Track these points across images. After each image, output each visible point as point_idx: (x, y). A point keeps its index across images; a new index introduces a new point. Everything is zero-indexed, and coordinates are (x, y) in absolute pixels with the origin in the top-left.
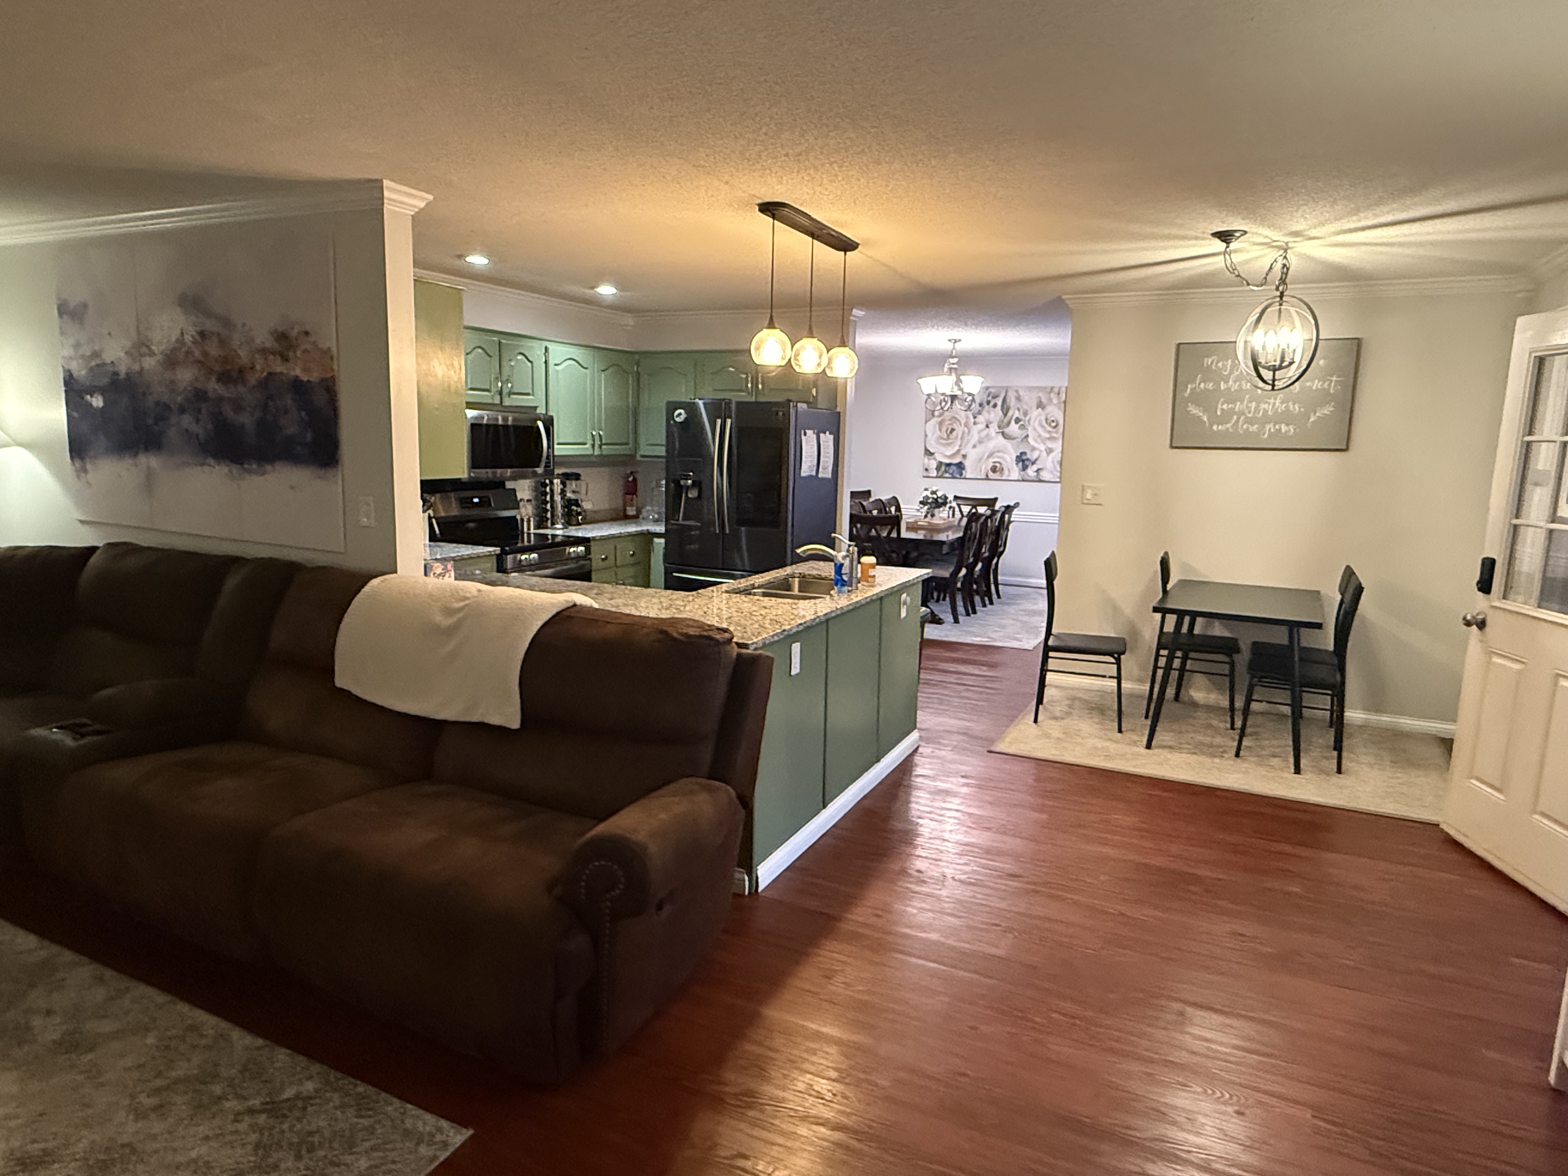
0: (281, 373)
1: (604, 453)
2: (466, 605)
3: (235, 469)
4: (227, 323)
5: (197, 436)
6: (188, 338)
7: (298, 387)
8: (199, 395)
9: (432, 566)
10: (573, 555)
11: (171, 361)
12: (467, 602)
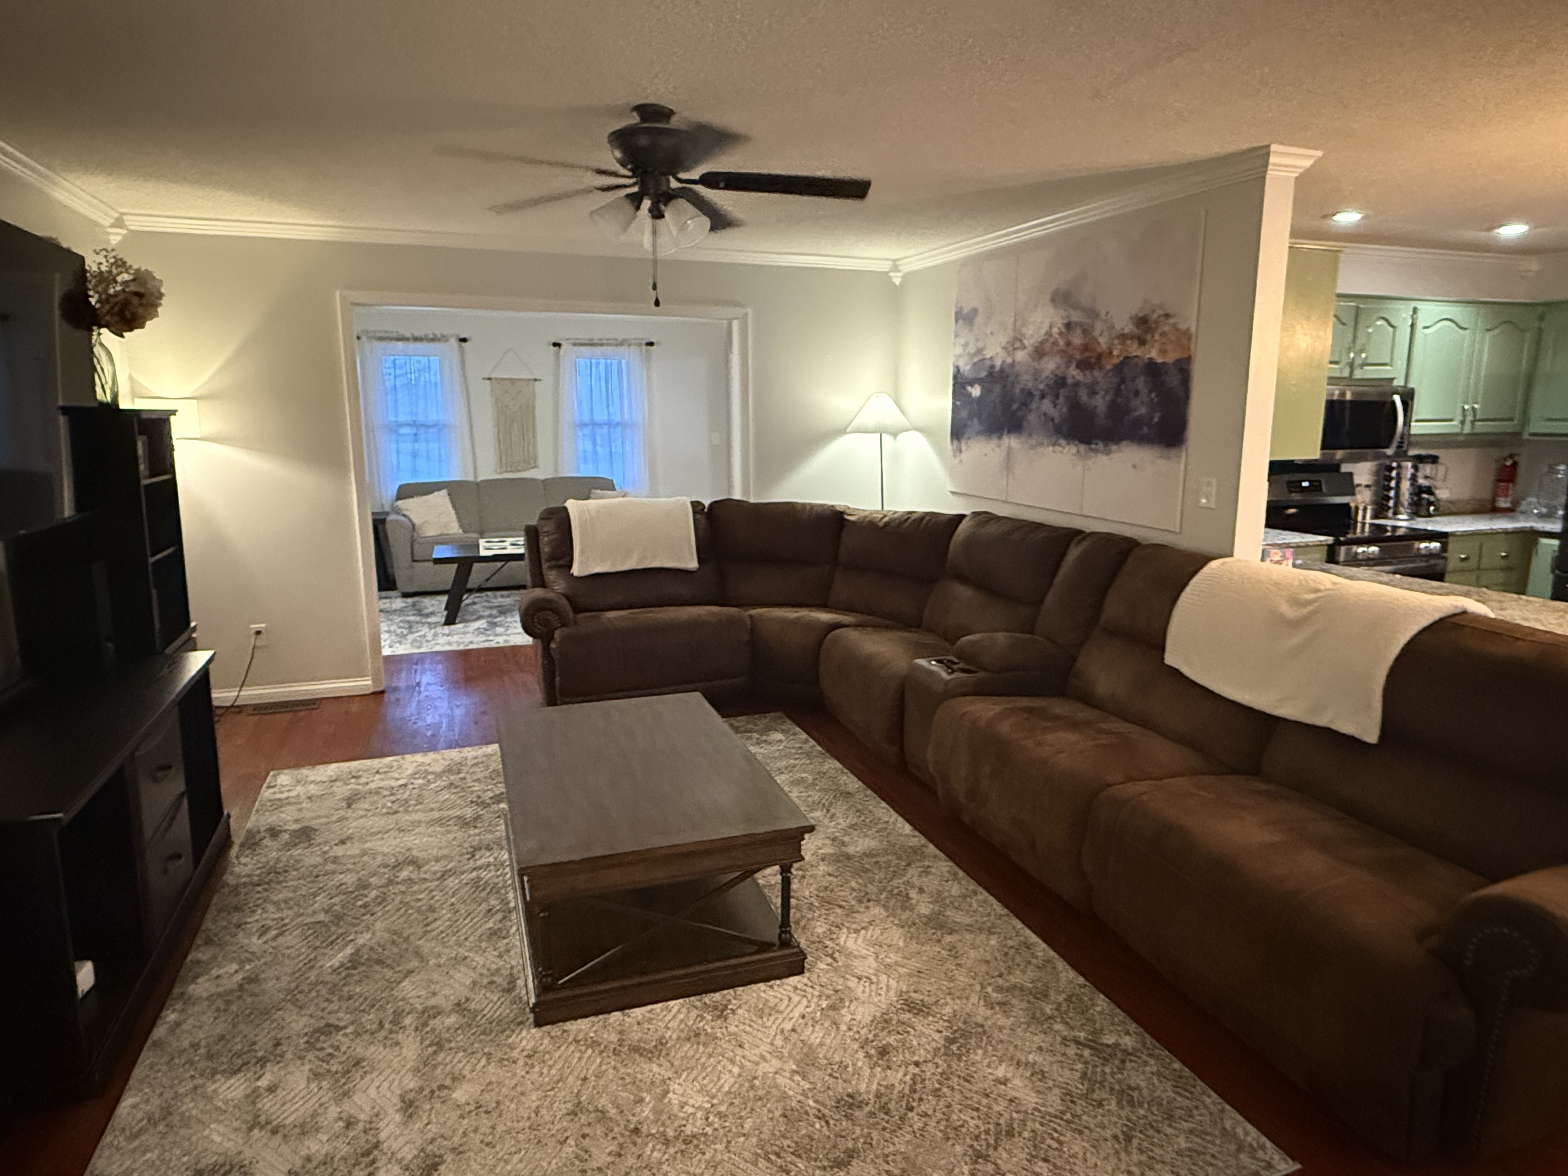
0: (1137, 357)
1: (1477, 430)
2: (1318, 598)
3: (1083, 448)
4: (1093, 314)
5: (1053, 420)
6: (1055, 330)
7: (1153, 369)
8: (1060, 382)
9: (1269, 553)
10: (1423, 552)
11: (1039, 352)
12: (1320, 594)
